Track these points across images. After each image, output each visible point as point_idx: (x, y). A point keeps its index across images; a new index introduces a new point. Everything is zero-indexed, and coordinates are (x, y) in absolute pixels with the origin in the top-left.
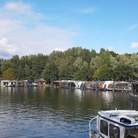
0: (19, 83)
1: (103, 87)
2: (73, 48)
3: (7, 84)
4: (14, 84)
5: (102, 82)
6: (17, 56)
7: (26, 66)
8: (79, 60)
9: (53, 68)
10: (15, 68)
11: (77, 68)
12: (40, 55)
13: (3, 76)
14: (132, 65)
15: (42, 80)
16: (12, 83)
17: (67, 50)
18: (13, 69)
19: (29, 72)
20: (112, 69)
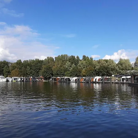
0: (26, 79)
1: (94, 80)
2: (62, 55)
3: (17, 80)
4: (22, 79)
5: (92, 77)
6: (20, 60)
7: (28, 67)
8: (68, 63)
9: (49, 69)
10: (20, 69)
11: (67, 69)
12: (37, 59)
13: (11, 74)
14: (110, 66)
15: (41, 77)
16: (21, 79)
17: (57, 56)
18: (18, 69)
19: (30, 72)
20: (96, 69)
